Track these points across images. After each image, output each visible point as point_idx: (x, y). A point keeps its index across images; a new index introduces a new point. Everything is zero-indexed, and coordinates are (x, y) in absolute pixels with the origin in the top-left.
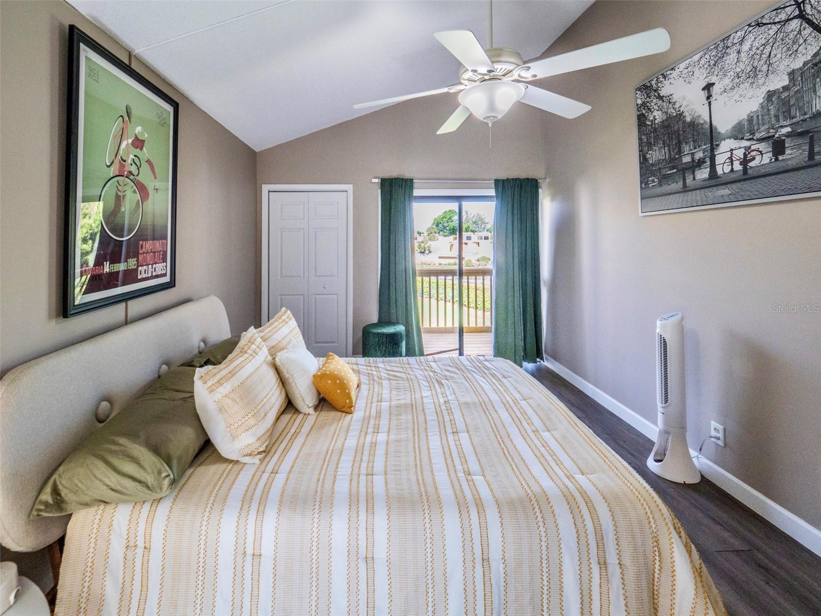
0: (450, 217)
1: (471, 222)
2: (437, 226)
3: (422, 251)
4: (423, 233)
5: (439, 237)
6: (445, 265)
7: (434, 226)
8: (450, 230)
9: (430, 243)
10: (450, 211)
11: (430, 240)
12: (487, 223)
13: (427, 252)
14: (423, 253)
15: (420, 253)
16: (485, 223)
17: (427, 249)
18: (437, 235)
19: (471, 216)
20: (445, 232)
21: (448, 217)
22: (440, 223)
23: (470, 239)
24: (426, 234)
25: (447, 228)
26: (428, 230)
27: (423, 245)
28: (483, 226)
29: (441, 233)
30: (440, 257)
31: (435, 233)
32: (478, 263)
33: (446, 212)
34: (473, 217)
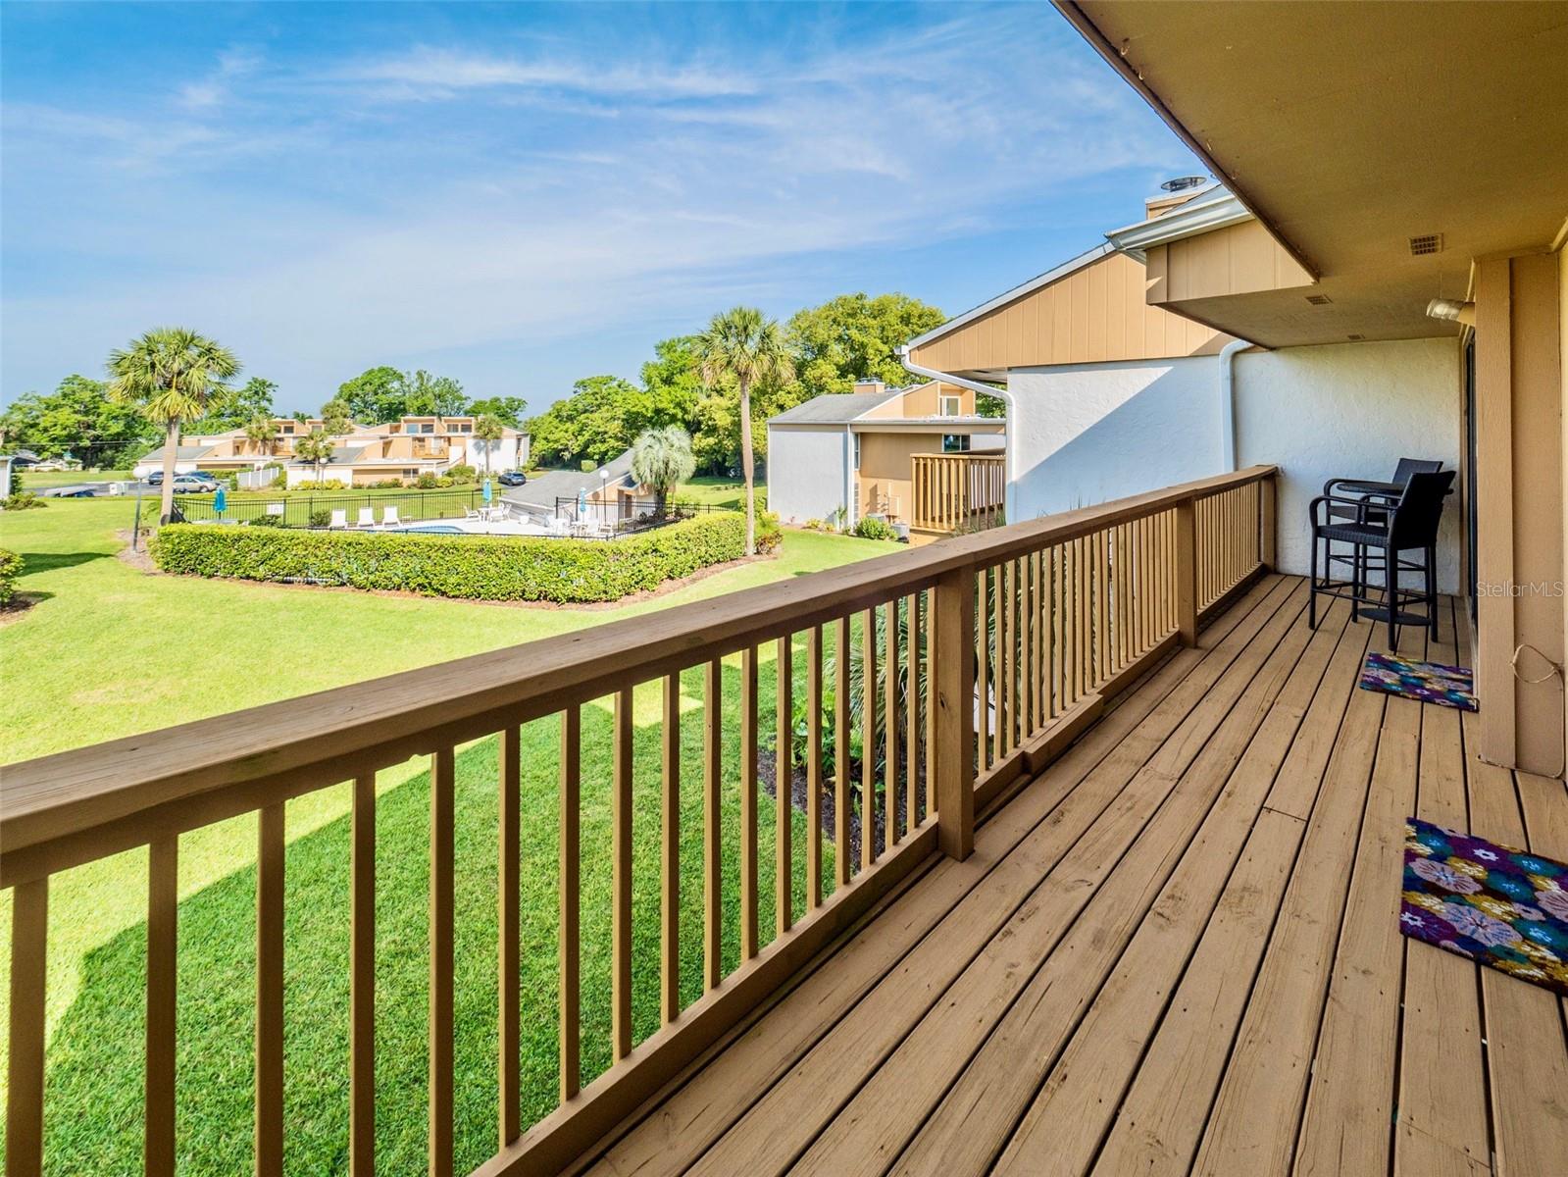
0: (382, 384)
1: (430, 395)
2: (350, 400)
3: (310, 458)
4: (310, 417)
5: (353, 426)
6: (370, 487)
7: (341, 402)
8: (381, 410)
9: (331, 438)
10: (381, 370)
11: (331, 432)
12: (466, 399)
13: (323, 460)
14: (310, 462)
15: (304, 462)
16: (461, 399)
17: (321, 454)
18: (348, 421)
19: (431, 384)
20: (367, 415)
21: (377, 382)
22: (357, 395)
23: (432, 431)
24: (320, 419)
25: (375, 407)
26: (325, 410)
27: (310, 444)
28: (457, 404)
29: (359, 417)
30: (356, 472)
31: (345, 416)
32: (450, 479)
33: (371, 372)
34: (436, 385)
